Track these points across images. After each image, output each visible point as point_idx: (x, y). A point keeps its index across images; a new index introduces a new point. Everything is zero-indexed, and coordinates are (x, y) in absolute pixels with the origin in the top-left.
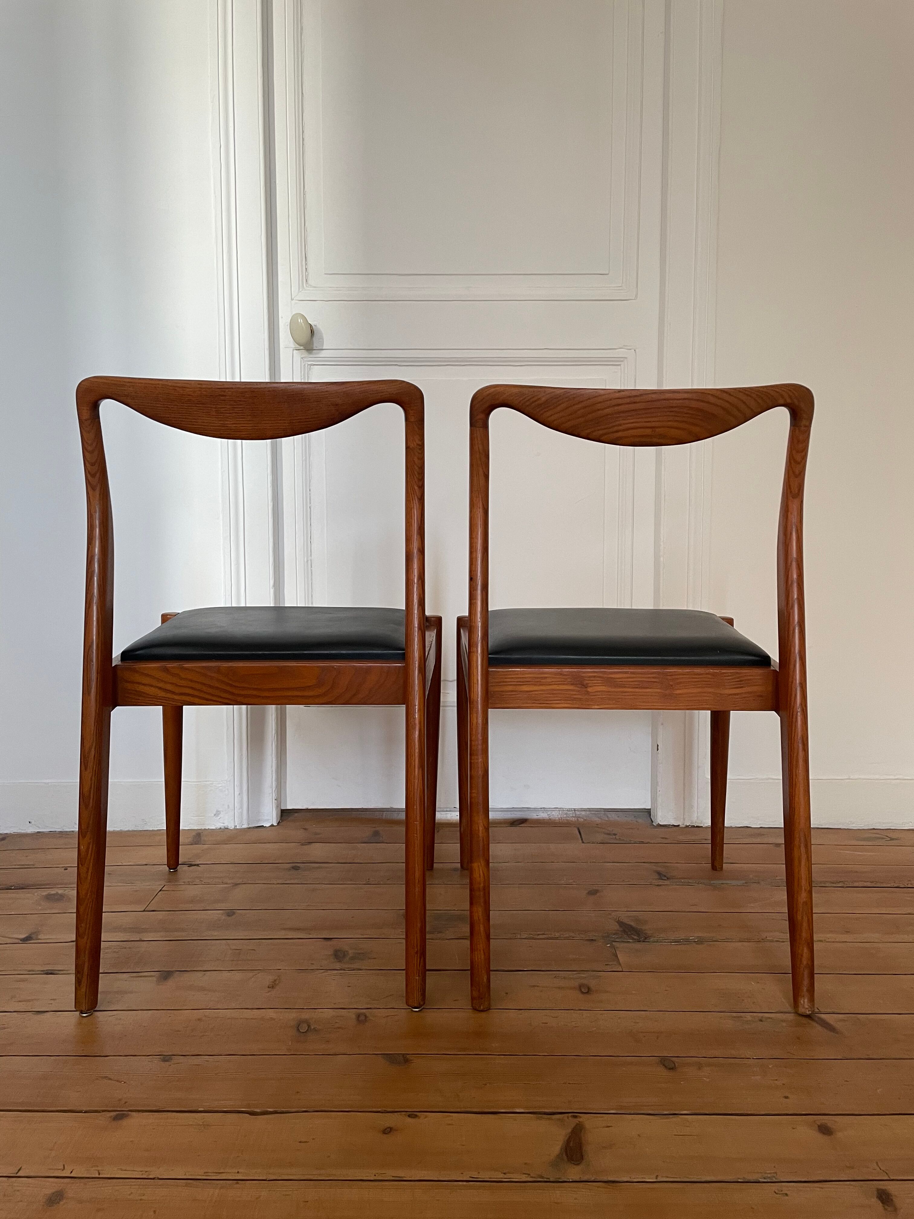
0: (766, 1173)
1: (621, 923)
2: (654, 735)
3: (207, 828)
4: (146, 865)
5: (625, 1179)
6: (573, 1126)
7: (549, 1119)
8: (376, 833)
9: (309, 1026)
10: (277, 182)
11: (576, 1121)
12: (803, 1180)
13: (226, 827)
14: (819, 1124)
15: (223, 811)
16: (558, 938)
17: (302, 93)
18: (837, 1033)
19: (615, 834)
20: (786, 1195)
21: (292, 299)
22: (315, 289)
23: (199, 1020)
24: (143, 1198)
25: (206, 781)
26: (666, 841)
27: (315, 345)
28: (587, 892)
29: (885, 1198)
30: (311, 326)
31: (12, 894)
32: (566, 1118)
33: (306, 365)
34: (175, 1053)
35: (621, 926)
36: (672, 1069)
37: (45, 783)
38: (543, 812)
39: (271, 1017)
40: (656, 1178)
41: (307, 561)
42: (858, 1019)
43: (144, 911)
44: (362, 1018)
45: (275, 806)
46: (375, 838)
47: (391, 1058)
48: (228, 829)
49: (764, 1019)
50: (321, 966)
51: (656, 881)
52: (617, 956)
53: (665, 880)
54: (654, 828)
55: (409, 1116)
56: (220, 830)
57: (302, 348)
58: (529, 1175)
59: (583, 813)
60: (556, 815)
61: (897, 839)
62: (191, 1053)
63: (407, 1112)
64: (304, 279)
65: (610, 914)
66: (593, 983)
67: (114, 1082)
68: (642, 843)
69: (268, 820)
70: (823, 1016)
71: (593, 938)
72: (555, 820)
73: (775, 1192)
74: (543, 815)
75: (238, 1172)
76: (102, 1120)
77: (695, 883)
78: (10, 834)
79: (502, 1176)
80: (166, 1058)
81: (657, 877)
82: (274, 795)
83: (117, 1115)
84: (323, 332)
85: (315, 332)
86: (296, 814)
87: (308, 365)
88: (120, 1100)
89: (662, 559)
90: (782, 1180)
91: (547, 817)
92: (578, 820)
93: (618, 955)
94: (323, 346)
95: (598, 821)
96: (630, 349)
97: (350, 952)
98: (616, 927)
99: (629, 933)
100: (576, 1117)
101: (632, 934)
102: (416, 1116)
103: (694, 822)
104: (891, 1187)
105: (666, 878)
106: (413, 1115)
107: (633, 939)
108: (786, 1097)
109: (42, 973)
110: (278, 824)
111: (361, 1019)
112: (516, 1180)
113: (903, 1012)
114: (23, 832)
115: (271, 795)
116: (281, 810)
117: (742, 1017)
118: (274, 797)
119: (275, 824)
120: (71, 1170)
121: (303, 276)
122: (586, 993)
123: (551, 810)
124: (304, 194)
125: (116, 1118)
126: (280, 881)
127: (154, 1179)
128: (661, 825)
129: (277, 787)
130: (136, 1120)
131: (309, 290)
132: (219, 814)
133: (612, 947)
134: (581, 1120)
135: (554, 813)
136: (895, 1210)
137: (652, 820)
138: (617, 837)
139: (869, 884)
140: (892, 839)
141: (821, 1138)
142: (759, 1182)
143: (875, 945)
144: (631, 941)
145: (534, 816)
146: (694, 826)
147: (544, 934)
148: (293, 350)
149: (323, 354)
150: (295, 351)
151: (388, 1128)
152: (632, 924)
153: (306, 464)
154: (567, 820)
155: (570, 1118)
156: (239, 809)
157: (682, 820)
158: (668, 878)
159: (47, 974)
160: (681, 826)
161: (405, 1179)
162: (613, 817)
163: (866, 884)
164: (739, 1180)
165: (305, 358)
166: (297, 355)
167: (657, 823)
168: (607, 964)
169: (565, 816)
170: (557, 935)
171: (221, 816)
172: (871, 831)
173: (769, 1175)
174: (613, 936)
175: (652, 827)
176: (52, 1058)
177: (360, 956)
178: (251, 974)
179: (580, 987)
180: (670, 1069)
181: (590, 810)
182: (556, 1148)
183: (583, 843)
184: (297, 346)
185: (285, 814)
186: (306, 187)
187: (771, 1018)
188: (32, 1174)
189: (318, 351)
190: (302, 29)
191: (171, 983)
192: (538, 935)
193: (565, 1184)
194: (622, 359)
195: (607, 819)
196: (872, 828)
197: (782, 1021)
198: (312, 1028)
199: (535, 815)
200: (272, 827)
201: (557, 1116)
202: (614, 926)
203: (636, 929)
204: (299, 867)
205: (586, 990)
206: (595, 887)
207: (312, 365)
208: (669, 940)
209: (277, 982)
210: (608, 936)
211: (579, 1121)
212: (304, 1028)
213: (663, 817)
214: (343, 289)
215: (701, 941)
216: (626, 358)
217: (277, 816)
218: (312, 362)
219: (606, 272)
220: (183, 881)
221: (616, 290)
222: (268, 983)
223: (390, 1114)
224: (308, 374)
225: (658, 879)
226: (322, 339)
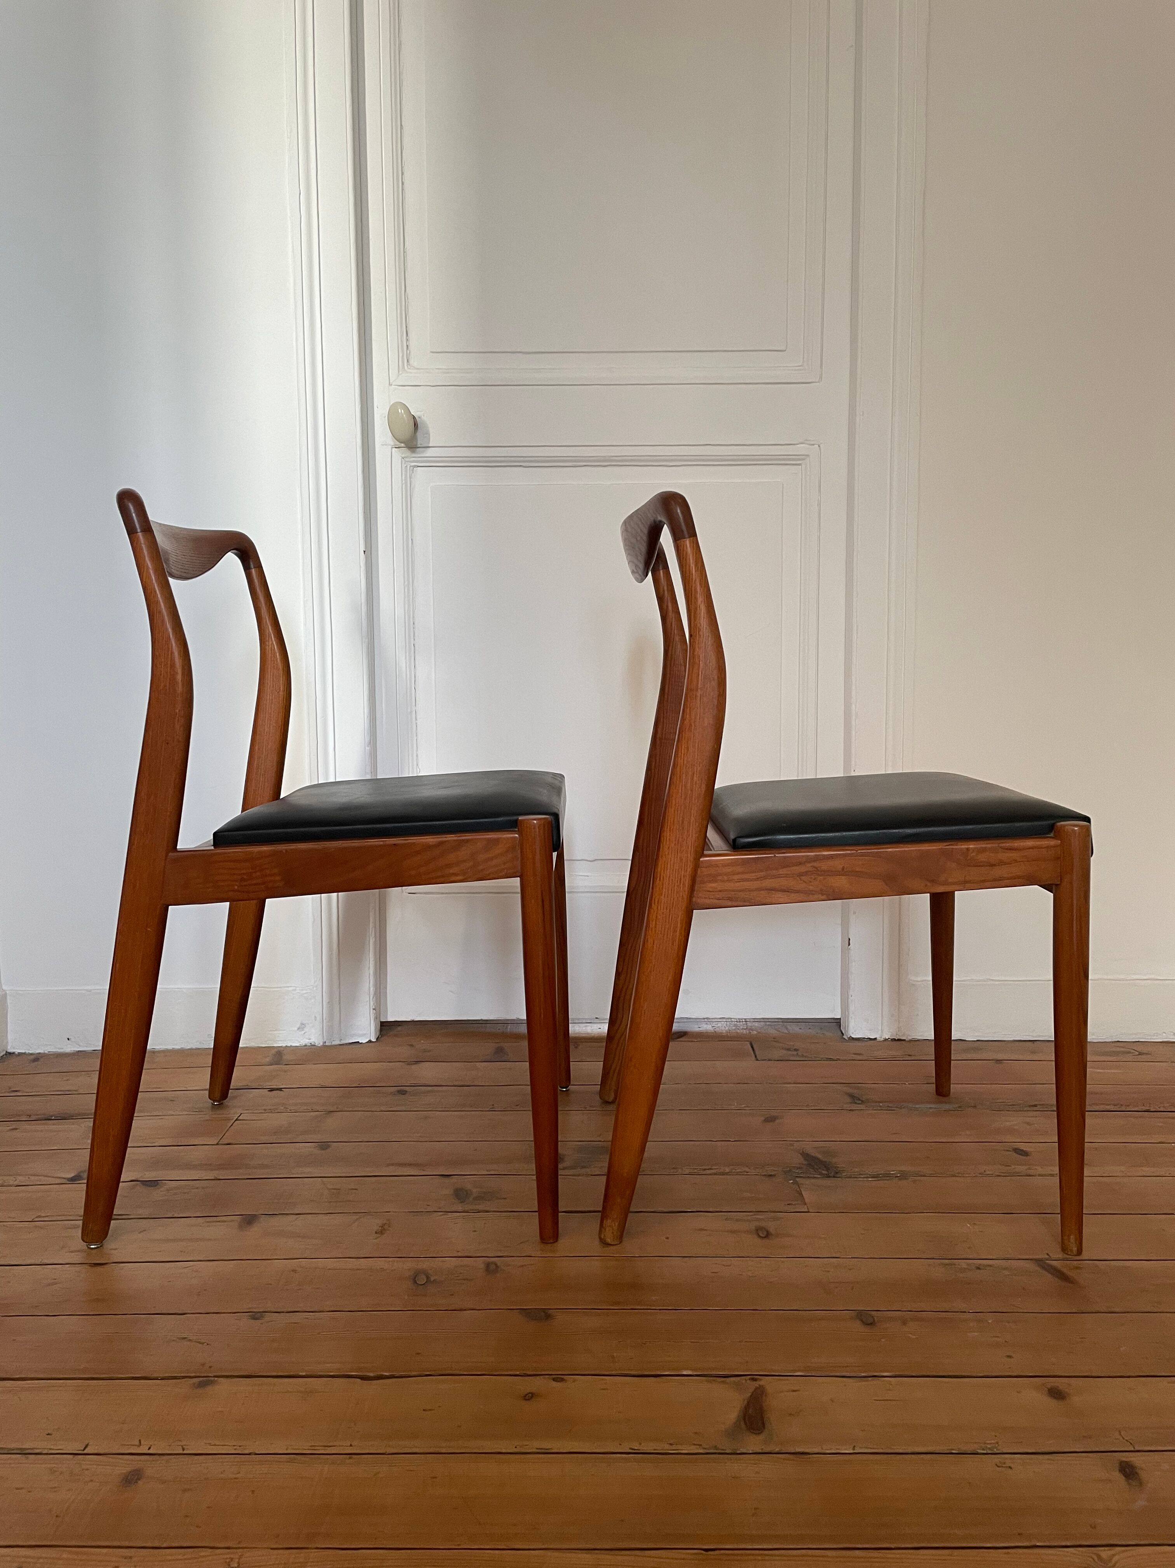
0: (985, 1443)
1: (805, 1155)
2: (845, 925)
3: (289, 1045)
5: (816, 1450)
6: (751, 1390)
7: (723, 1382)
8: (500, 1050)
9: (428, 1278)
10: (371, 238)
11: (756, 1384)
12: (1030, 1451)
13: (313, 1043)
14: (1049, 1387)
15: (308, 1024)
16: (728, 1173)
17: (401, 125)
18: (1072, 1282)
19: (796, 1050)
20: (1010, 1467)
21: (390, 385)
22: (418, 371)
23: (293, 1271)
24: (237, 1476)
25: (288, 987)
26: (859, 1057)
27: (419, 442)
28: (763, 1118)
29: (1128, 1471)
30: (414, 417)
31: (52, 1126)
32: (744, 1381)
33: (408, 467)
34: (266, 1310)
35: (805, 1159)
36: (871, 1324)
37: (87, 990)
38: (707, 1024)
39: (381, 1267)
40: (854, 1449)
41: (411, 712)
42: (1097, 1266)
43: (217, 1144)
44: (492, 1267)
45: (373, 1017)
46: (499, 1055)
47: (529, 1314)
48: (315, 1046)
49: (981, 1267)
50: (440, 1208)
51: (848, 1106)
52: (801, 1194)
53: (859, 1104)
54: (844, 1042)
55: (554, 1380)
56: (305, 1047)
57: (403, 445)
58: (701, 1445)
59: (756, 1024)
60: (722, 1028)
61: (1147, 1054)
62: (285, 1310)
63: (551, 1375)
64: (406, 358)
65: (792, 1144)
66: (772, 1226)
67: (194, 1343)
68: (830, 1059)
69: (365, 1034)
70: (1053, 1262)
71: (772, 1173)
72: (721, 1033)
73: (996, 1465)
74: (706, 1027)
75: (351, 1445)
76: (183, 1387)
77: (897, 1107)
78: (44, 1053)
79: (667, 1447)
80: (256, 1316)
81: (849, 1100)
82: (372, 1003)
83: (200, 1382)
84: (428, 423)
85: (419, 425)
86: (399, 1028)
87: (411, 466)
88: (203, 1365)
89: (853, 706)
90: (1005, 1451)
91: (712, 1029)
92: (750, 1033)
93: (804, 1193)
94: (429, 443)
95: (775, 1033)
96: (813, 445)
97: (474, 1190)
98: (800, 1160)
99: (816, 1167)
100: (756, 1380)
101: (820, 1168)
102: (562, 1380)
104: (1135, 1459)
105: (860, 1102)
106: (558, 1379)
107: (821, 1174)
108: (1009, 1356)
110: (377, 1039)
111: (491, 1269)
112: (686, 1452)
114: (59, 1051)
115: (368, 1003)
116: (381, 1022)
117: (955, 1264)
118: (372, 1007)
119: (374, 1040)
120: (149, 1446)
121: (403, 356)
122: (765, 1237)
123: (716, 1020)
124: (404, 252)
125: (201, 1385)
126: (384, 1108)
127: (249, 1454)
128: (853, 1038)
129: (375, 994)
130: (224, 1387)
131: (411, 372)
132: (304, 1028)
133: (796, 1183)
134: (762, 1383)
135: (720, 1025)
136: (1141, 1484)
137: (842, 1032)
138: (800, 1054)
139: (1112, 1108)
140: (1140, 1054)
141: (1052, 1403)
142: (978, 1454)
143: (1118, 1180)
144: (819, 1176)
145: (695, 1028)
146: (895, 1040)
147: (711, 1169)
148: (392, 448)
149: (430, 452)
150: (394, 450)
151: (530, 1393)
152: (820, 1156)
153: (408, 590)
154: (737, 1033)
155: (748, 1381)
156: (329, 1021)
157: (879, 1032)
158: (863, 1102)
160: (879, 1039)
161: (553, 1451)
162: (794, 1029)
163: (1108, 1108)
164: (954, 1452)
165: (406, 457)
166: (397, 454)
167: (849, 1036)
168: (789, 1203)
169: (734, 1028)
170: (727, 1170)
171: (306, 1030)
172: (1115, 1044)
173: (989, 1446)
174: (797, 1171)
175: (842, 1040)
176: (117, 1316)
177: (485, 1196)
178: (355, 1217)
179: (758, 1230)
180: (868, 1324)
181: (765, 1020)
182: (732, 1415)
183: (757, 1060)
184: (398, 443)
185: (386, 1028)
186: (407, 243)
187: (991, 1266)
188: (102, 1452)
189: (424, 449)
190: (400, 44)
191: (256, 1229)
192: (705, 1169)
193: (744, 1456)
194: (803, 457)
195: (786, 1031)
196: (1116, 1040)
197: (1004, 1269)
198: (432, 1279)
199: (697, 1026)
200: (370, 1044)
201: (732, 1379)
202: (798, 1160)
203: (825, 1162)
204: (406, 1092)
205: (764, 1234)
206: (774, 1113)
207: (415, 466)
208: (864, 1174)
209: (386, 1227)
210: (790, 1171)
211: (760, 1385)
212: (422, 1280)
213: (857, 1028)
214: (453, 371)
215: (903, 1176)
216: (808, 455)
217: (376, 1029)
218: (416, 462)
219: (783, 348)
220: (263, 1108)
221: (795, 370)
222: (376, 1228)
223: (530, 1377)
224: (410, 478)
225: (851, 1103)
226: (428, 433)
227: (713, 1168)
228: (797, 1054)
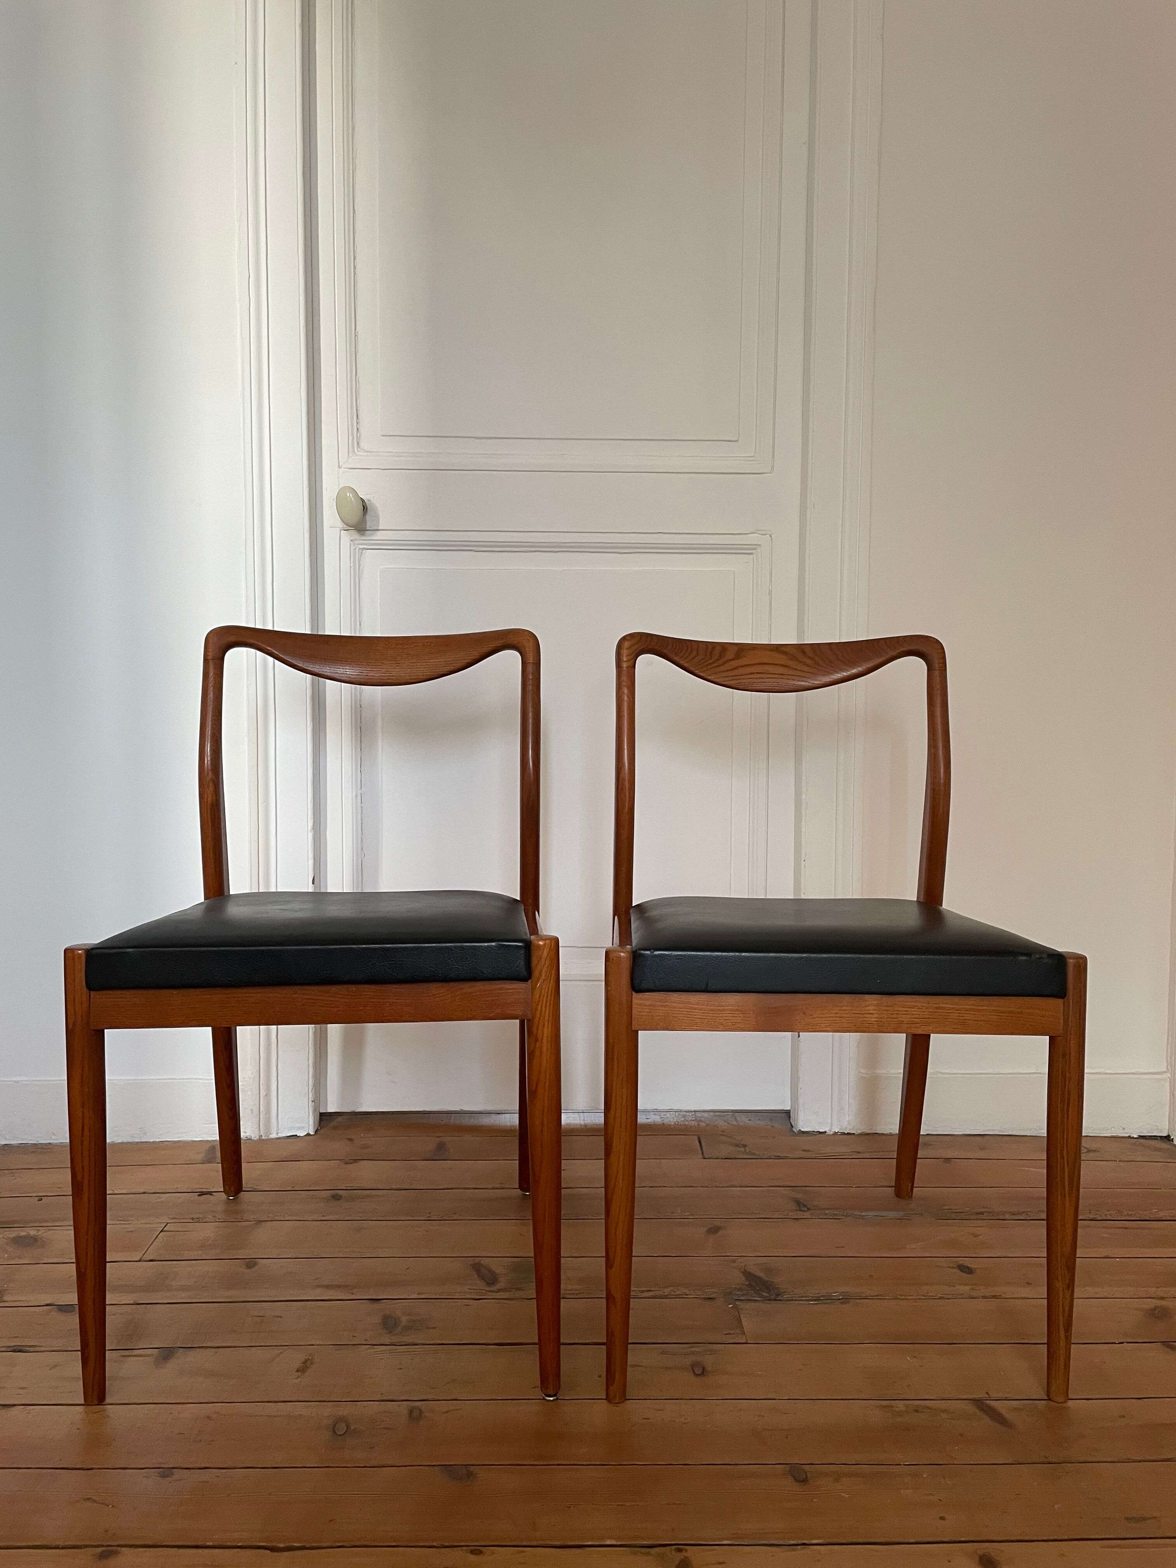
1: (748, 1274)
4: (144, 1193)
6: (676, 1563)
7: (648, 1554)
8: (441, 1147)
9: (348, 1426)
10: (321, 321)
11: (681, 1556)
13: (249, 1137)
14: (980, 1554)
15: (244, 1117)
16: (667, 1296)
17: (354, 210)
18: (1009, 1427)
19: (745, 1146)
21: (339, 467)
22: (368, 454)
23: (208, 1417)
26: (808, 1155)
27: (368, 524)
28: (705, 1229)
30: (363, 500)
32: (669, 1553)
33: (357, 549)
34: (176, 1465)
35: (747, 1279)
36: (804, 1480)
37: (15, 1081)
38: (655, 1115)
39: (299, 1413)
41: (356, 796)
42: (1036, 1407)
43: (139, 1261)
44: (416, 1413)
45: (312, 1109)
46: (440, 1152)
47: (451, 1471)
48: (251, 1139)
49: (920, 1409)
50: (366, 1340)
51: (793, 1213)
52: (740, 1322)
53: (805, 1211)
54: (793, 1136)
55: (472, 1552)
57: (351, 528)
59: (706, 1115)
60: (671, 1119)
62: (198, 1466)
63: (469, 1546)
64: (356, 441)
65: (734, 1261)
66: (708, 1361)
67: (100, 1506)
68: (779, 1158)
69: (303, 1127)
70: (992, 1403)
71: (711, 1296)
72: (670, 1126)
74: (654, 1119)
76: (84, 1558)
77: (842, 1215)
80: (166, 1472)
81: (795, 1207)
82: (311, 1096)
83: (103, 1552)
84: (378, 505)
85: (368, 508)
86: (339, 1120)
87: (360, 549)
88: (107, 1531)
89: (804, 797)
91: (660, 1120)
92: (699, 1125)
93: (743, 1320)
94: (378, 526)
95: (725, 1125)
96: (765, 535)
97: (404, 1318)
98: (741, 1279)
99: (757, 1288)
100: (680, 1550)
101: (761, 1290)
102: (481, 1552)
103: (844, 1128)
105: (806, 1209)
106: (476, 1551)
107: (761, 1296)
108: (943, 1518)
109: (9, 1350)
110: (316, 1132)
111: (415, 1416)
113: (1094, 1397)
115: (307, 1095)
116: (320, 1113)
117: (893, 1407)
118: (311, 1099)
119: (312, 1133)
121: (353, 438)
122: (699, 1375)
123: (665, 1111)
124: (356, 336)
125: (103, 1556)
126: (315, 1217)
128: (803, 1132)
129: (314, 1085)
130: (128, 1557)
131: (361, 455)
133: (736, 1308)
134: (687, 1554)
135: (668, 1116)
137: (791, 1125)
138: (748, 1150)
144: (759, 1299)
145: (643, 1119)
146: (844, 1134)
147: (649, 1291)
148: (341, 530)
149: (379, 535)
150: (343, 532)
152: (761, 1274)
154: (685, 1125)
155: (674, 1553)
156: (266, 1114)
157: (829, 1125)
158: (808, 1209)
159: (14, 1351)
160: (829, 1133)
162: (744, 1120)
165: (355, 540)
166: (346, 537)
167: (799, 1129)
168: (727, 1332)
169: (683, 1119)
170: (667, 1291)
174: (738, 1293)
175: (792, 1133)
176: (20, 1471)
177: (414, 1326)
178: (276, 1351)
179: (693, 1366)
180: (801, 1482)
181: (714, 1110)
183: (704, 1157)
184: (345, 526)
185: (324, 1118)
186: (358, 327)
189: (372, 532)
190: (353, 129)
191: (173, 1365)
192: (643, 1292)
194: (755, 547)
195: (735, 1123)
197: (943, 1411)
198: (352, 1428)
199: (645, 1117)
200: (310, 1137)
201: (657, 1550)
202: (739, 1279)
203: (767, 1282)
204: (341, 1197)
205: (700, 1371)
206: (718, 1223)
207: (364, 549)
208: (806, 1297)
209: (309, 1363)
210: (731, 1293)
211: (685, 1557)
212: (342, 1428)
213: (805, 1122)
214: (404, 454)
215: (846, 1299)
216: (759, 545)
217: (314, 1122)
218: (364, 545)
219: (736, 439)
220: (191, 1216)
221: (747, 460)
222: (297, 1364)
223: (447, 1549)
224: (359, 561)
225: (797, 1210)
226: (378, 517)
227: (652, 1289)
228: (745, 1150)
